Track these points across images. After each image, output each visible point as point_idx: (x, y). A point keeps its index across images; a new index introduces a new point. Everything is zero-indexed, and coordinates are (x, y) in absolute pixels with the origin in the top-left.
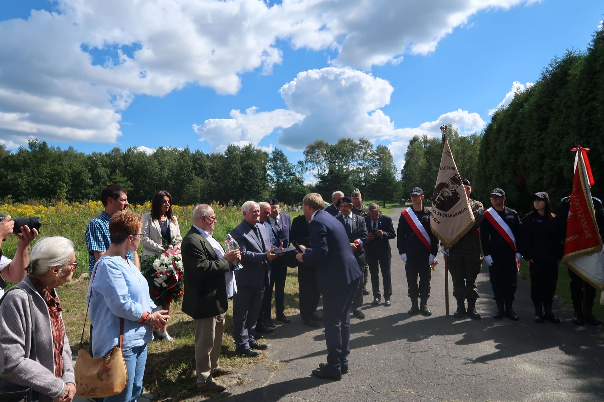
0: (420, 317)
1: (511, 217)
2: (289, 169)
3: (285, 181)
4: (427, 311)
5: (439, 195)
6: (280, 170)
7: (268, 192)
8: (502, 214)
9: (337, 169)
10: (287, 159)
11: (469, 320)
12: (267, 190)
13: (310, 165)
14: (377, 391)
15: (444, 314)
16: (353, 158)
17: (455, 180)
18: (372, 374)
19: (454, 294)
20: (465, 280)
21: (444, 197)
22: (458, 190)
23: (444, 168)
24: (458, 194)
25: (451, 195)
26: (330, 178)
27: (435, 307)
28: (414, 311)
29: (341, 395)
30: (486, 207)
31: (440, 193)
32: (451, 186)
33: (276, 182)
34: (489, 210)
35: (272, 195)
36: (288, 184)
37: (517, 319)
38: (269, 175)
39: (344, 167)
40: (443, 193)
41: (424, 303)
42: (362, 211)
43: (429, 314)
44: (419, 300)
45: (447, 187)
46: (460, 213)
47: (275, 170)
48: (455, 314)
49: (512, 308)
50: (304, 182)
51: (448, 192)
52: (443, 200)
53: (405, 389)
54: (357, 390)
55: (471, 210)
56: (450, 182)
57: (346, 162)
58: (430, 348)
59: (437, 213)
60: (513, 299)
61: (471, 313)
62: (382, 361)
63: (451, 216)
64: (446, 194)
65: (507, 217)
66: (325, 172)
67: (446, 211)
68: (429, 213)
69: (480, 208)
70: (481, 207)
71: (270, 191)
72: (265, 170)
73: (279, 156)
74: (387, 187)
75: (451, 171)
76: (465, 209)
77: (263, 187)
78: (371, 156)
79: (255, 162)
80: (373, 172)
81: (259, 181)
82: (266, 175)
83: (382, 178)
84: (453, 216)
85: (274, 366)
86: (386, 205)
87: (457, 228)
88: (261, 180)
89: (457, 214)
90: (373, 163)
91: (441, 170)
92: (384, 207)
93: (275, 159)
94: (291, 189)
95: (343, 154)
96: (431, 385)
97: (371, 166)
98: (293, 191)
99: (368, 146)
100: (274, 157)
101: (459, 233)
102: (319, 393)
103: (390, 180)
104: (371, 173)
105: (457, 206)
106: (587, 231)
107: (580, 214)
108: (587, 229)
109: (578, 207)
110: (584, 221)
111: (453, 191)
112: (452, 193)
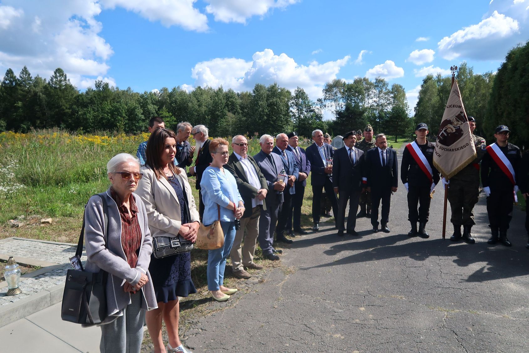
0: (418, 239)
1: (513, 152)
2: (310, 106)
3: (306, 117)
4: (425, 234)
5: (443, 131)
6: (302, 106)
7: (291, 127)
8: (504, 149)
9: (353, 106)
10: (308, 96)
11: (464, 244)
12: (289, 125)
13: (328, 103)
14: (373, 295)
15: (441, 237)
16: (368, 95)
17: (460, 117)
18: (370, 282)
19: (452, 221)
20: (463, 208)
21: (447, 133)
22: (462, 127)
23: (450, 106)
24: (462, 130)
25: (454, 131)
26: (346, 114)
27: (433, 231)
28: (413, 233)
29: (343, 296)
30: (488, 143)
31: (444, 129)
32: (455, 123)
33: (297, 118)
34: (491, 145)
35: (294, 129)
36: (309, 119)
37: (510, 245)
38: (291, 111)
39: (360, 104)
40: (447, 129)
41: (422, 227)
42: (372, 144)
43: (427, 237)
44: (418, 224)
45: (451, 124)
46: (462, 148)
47: (297, 107)
48: (451, 238)
49: (506, 235)
50: (323, 118)
51: (451, 129)
52: (446, 135)
53: (398, 295)
54: (356, 293)
55: (473, 145)
56: (455, 119)
57: (362, 100)
58: (424, 264)
59: (439, 147)
60: (508, 227)
61: (466, 237)
62: (380, 272)
63: (453, 150)
64: (449, 131)
65: (509, 153)
66: (342, 109)
67: (448, 146)
68: (433, 148)
69: (482, 144)
70: (484, 142)
71: (292, 126)
72: (288, 107)
73: (301, 94)
74: (400, 123)
75: (457, 108)
76: (467, 145)
77: (286, 122)
78: (386, 94)
79: (280, 99)
80: (387, 109)
81: (283, 117)
82: (289, 111)
83: (395, 115)
84: (454, 150)
85: (289, 270)
86: (398, 140)
87: (457, 161)
88: (285, 115)
89: (459, 149)
90: (388, 101)
91: (447, 108)
92: (396, 142)
93: (297, 97)
94: (311, 124)
95: (360, 92)
96: (421, 294)
97: (386, 104)
98: (313, 126)
99: (384, 85)
100: (296, 95)
101: (458, 166)
102: (324, 293)
103: (403, 116)
104: (385, 110)
105: (460, 141)
111: (457, 127)
112: (456, 129)
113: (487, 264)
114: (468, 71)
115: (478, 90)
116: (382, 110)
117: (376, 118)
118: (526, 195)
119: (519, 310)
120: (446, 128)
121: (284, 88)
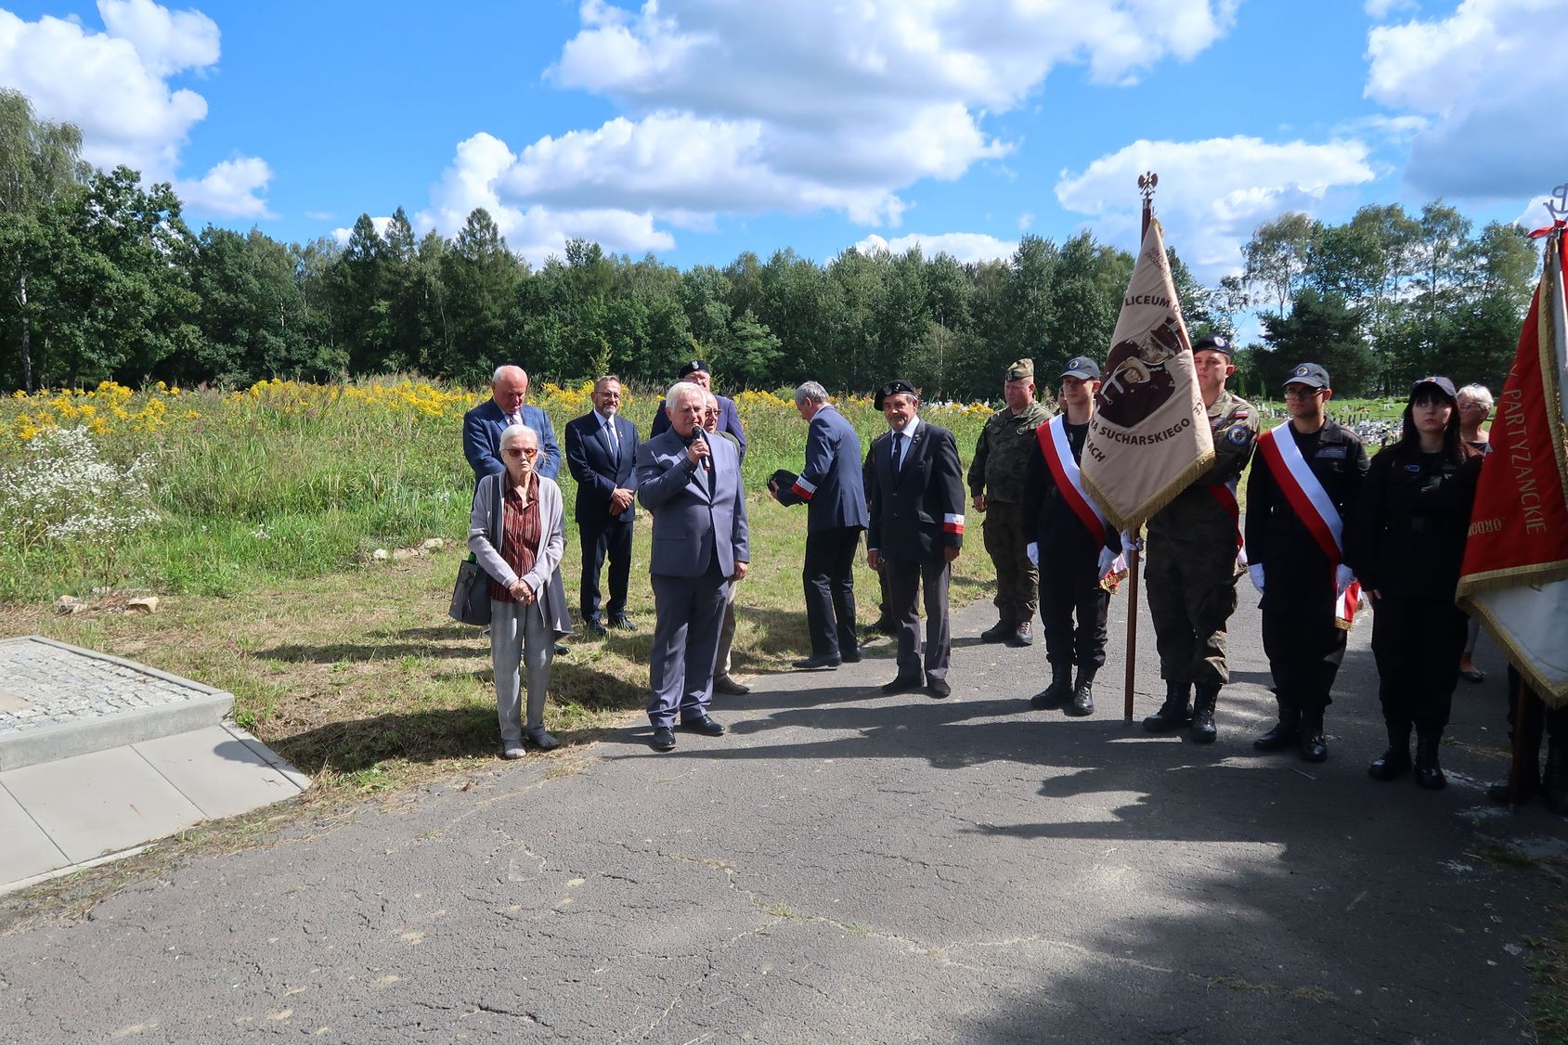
1: (1335, 452)
5: (1113, 379)
8: (1306, 442)
17: (1166, 336)
21: (1126, 386)
22: (1169, 367)
23: (1136, 300)
24: (1169, 378)
25: (1147, 379)
31: (1116, 373)
32: (1151, 354)
34: (1274, 429)
40: (1125, 372)
41: (1082, 680)
45: (1138, 357)
46: (1169, 433)
51: (1138, 372)
52: (1122, 391)
55: (1205, 425)
56: (1149, 341)
59: (1099, 430)
63: (1142, 440)
64: (1131, 377)
65: (1320, 454)
67: (1129, 425)
69: (1237, 422)
70: (1244, 418)
75: (1158, 308)
76: (1185, 423)
84: (1147, 441)
87: (1154, 478)
89: (1162, 436)
91: (1127, 304)
101: (1160, 490)
105: (1162, 412)
106: (1531, 510)
107: (1520, 452)
108: (1532, 501)
109: (1518, 427)
110: (1529, 476)
111: (1155, 367)
112: (1151, 373)
120: (1123, 367)
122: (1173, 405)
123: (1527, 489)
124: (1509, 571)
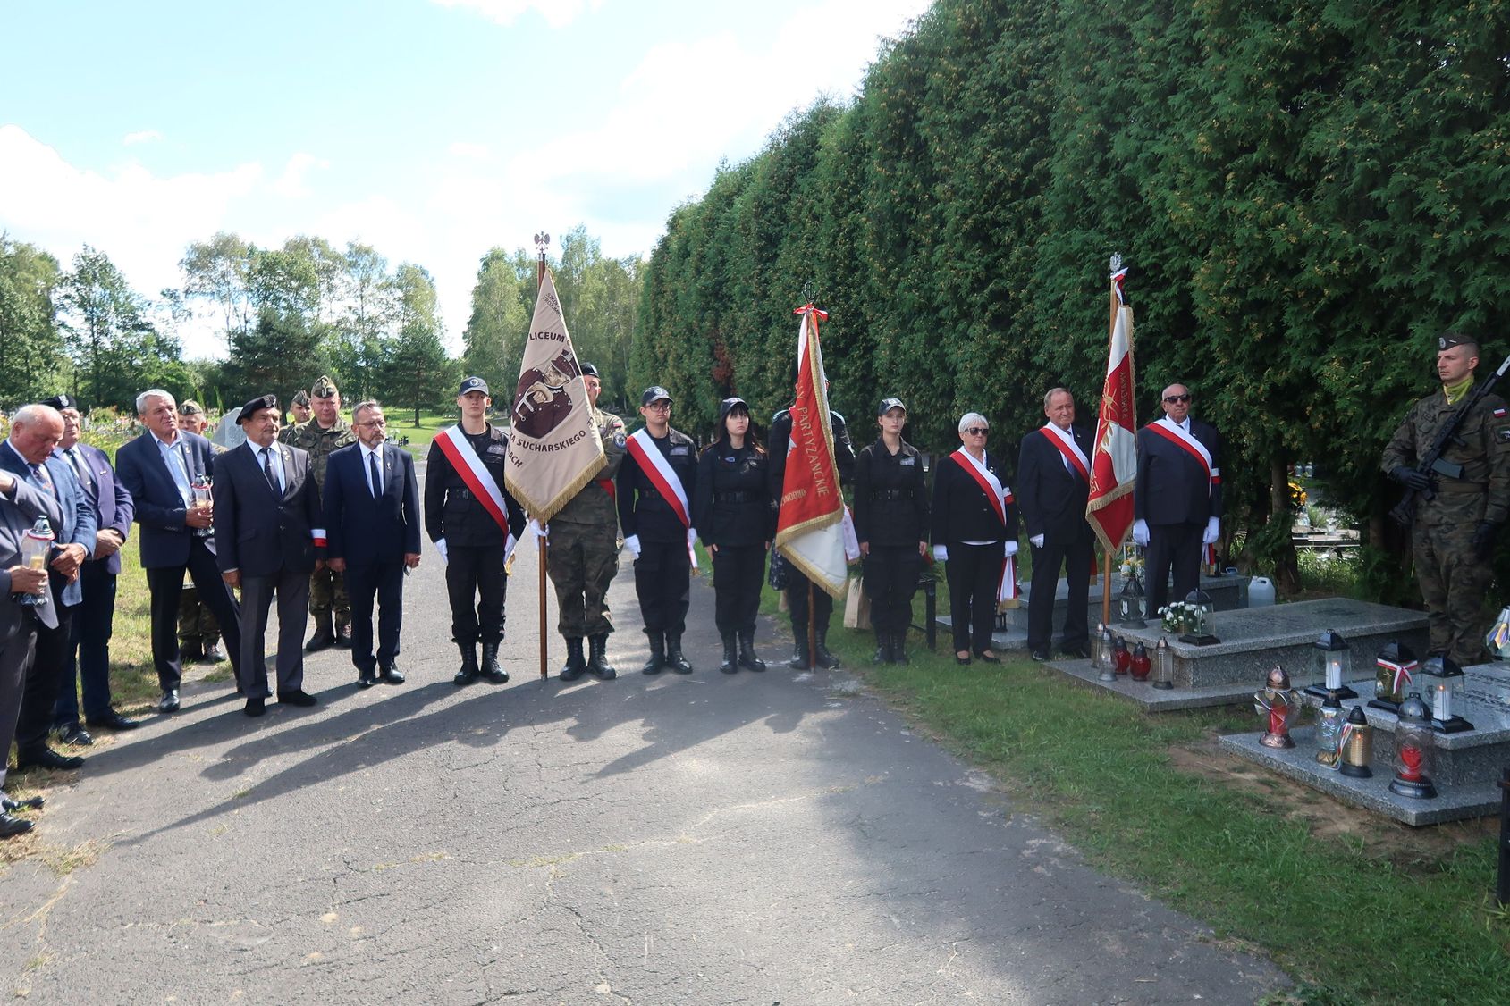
0: (482, 689)
1: (682, 451)
2: (132, 310)
3: (120, 345)
4: (499, 672)
5: (524, 400)
6: (103, 310)
7: (64, 375)
8: (662, 444)
9: (283, 318)
10: (126, 279)
11: (593, 682)
12: (58, 369)
13: (196, 303)
14: (360, 869)
15: (538, 675)
16: (330, 290)
17: (562, 365)
18: (352, 833)
19: (561, 628)
20: (584, 594)
21: (536, 405)
22: (568, 390)
23: (538, 336)
24: (568, 398)
25: (551, 399)
26: (262, 342)
27: (519, 663)
28: (470, 674)
29: (267, 895)
31: (526, 395)
32: (553, 379)
33: (87, 347)
34: (635, 435)
35: (76, 384)
36: (132, 354)
37: (689, 671)
38: (63, 325)
39: (307, 314)
40: (534, 394)
41: (490, 655)
42: (339, 433)
43: (504, 679)
44: (479, 647)
45: (543, 382)
46: (571, 442)
47: (86, 310)
48: (563, 674)
49: (679, 648)
50: (184, 351)
51: (544, 394)
52: (532, 410)
53: (430, 853)
54: (310, 876)
55: (597, 435)
56: (550, 369)
57: (312, 302)
58: (498, 753)
59: (516, 440)
60: (682, 628)
61: (595, 667)
62: (379, 800)
63: (550, 447)
64: (539, 398)
65: (673, 452)
66: (248, 325)
67: (539, 437)
68: (504, 442)
69: (617, 430)
70: (620, 427)
71: (69, 374)
72: (49, 309)
73: (95, 271)
74: (425, 374)
75: (556, 342)
76: (582, 434)
77: (43, 361)
78: (380, 288)
79: (13, 281)
80: (386, 334)
81: (29, 341)
82: (54, 324)
83: (412, 350)
84: (554, 448)
85: (72, 857)
86: (421, 421)
87: (562, 475)
88: (38, 336)
89: (565, 444)
90: (388, 309)
91: (532, 339)
92: (417, 425)
93: (83, 277)
94: (139, 370)
95: (304, 279)
96: (492, 835)
97: (383, 318)
98: (148, 376)
99: (374, 263)
100: (82, 272)
101: (566, 488)
102: (205, 901)
103: (432, 355)
104: (380, 336)
105: (565, 425)
106: (819, 482)
107: (810, 446)
108: (820, 477)
109: (808, 431)
110: (817, 461)
111: (556, 389)
112: (554, 395)
113: (643, 725)
114: (589, 246)
115: (612, 295)
116: (373, 336)
117: (355, 358)
118: (713, 549)
119: (708, 819)
120: (531, 390)
121: (29, 245)
122: (572, 420)
123: (816, 469)
124: (812, 521)
